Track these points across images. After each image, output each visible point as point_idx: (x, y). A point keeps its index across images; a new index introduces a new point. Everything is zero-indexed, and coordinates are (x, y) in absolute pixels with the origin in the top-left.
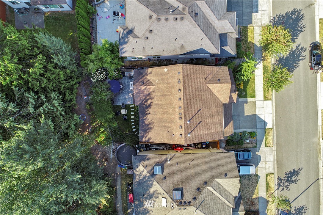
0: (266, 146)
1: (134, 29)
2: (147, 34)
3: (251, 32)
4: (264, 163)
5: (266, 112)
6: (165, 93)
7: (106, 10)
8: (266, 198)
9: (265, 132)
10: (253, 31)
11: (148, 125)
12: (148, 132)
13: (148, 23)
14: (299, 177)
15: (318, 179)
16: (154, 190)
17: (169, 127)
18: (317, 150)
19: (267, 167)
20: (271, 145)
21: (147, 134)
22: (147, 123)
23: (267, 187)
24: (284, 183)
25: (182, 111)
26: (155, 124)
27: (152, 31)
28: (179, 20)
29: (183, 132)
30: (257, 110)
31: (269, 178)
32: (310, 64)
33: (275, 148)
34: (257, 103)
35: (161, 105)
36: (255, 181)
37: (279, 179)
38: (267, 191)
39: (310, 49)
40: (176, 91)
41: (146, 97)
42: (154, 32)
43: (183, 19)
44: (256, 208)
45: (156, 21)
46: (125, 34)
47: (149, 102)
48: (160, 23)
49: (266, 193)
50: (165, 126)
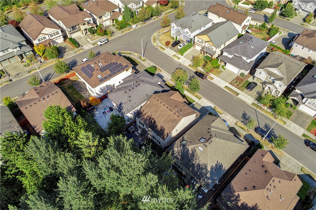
0: (221, 114)
1: (121, 102)
2: (129, 99)
3: (168, 83)
4: (228, 121)
5: (205, 102)
6: (156, 110)
7: (97, 115)
8: (248, 134)
9: (214, 109)
10: (169, 83)
11: (161, 130)
12: (164, 132)
13: (126, 94)
14: (248, 115)
15: (255, 110)
16: (191, 150)
17: (170, 119)
18: (240, 101)
19: (232, 121)
20: (223, 112)
21: (164, 134)
22: (159, 130)
23: (242, 129)
24: (246, 122)
25: (169, 108)
26: (163, 126)
27: (130, 97)
28: (138, 86)
29: (177, 114)
30: (201, 104)
31: (238, 124)
32: (201, 78)
33: (225, 112)
34: (198, 102)
35: (159, 116)
36: (234, 130)
37: (242, 122)
38: (245, 130)
39: (195, 74)
40: (160, 104)
41: (150, 121)
42: (131, 96)
43: (139, 85)
44: (250, 141)
45: (129, 91)
46: (119, 107)
47: (153, 121)
48: (131, 91)
49: (245, 132)
50: (168, 121)
